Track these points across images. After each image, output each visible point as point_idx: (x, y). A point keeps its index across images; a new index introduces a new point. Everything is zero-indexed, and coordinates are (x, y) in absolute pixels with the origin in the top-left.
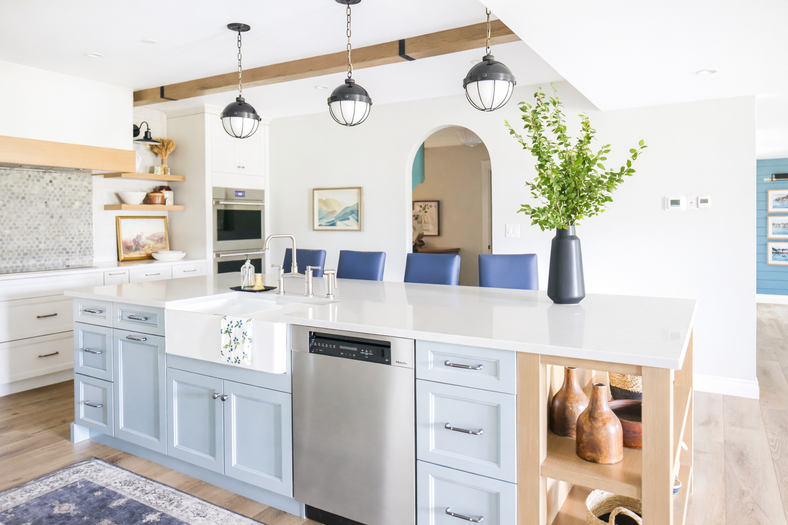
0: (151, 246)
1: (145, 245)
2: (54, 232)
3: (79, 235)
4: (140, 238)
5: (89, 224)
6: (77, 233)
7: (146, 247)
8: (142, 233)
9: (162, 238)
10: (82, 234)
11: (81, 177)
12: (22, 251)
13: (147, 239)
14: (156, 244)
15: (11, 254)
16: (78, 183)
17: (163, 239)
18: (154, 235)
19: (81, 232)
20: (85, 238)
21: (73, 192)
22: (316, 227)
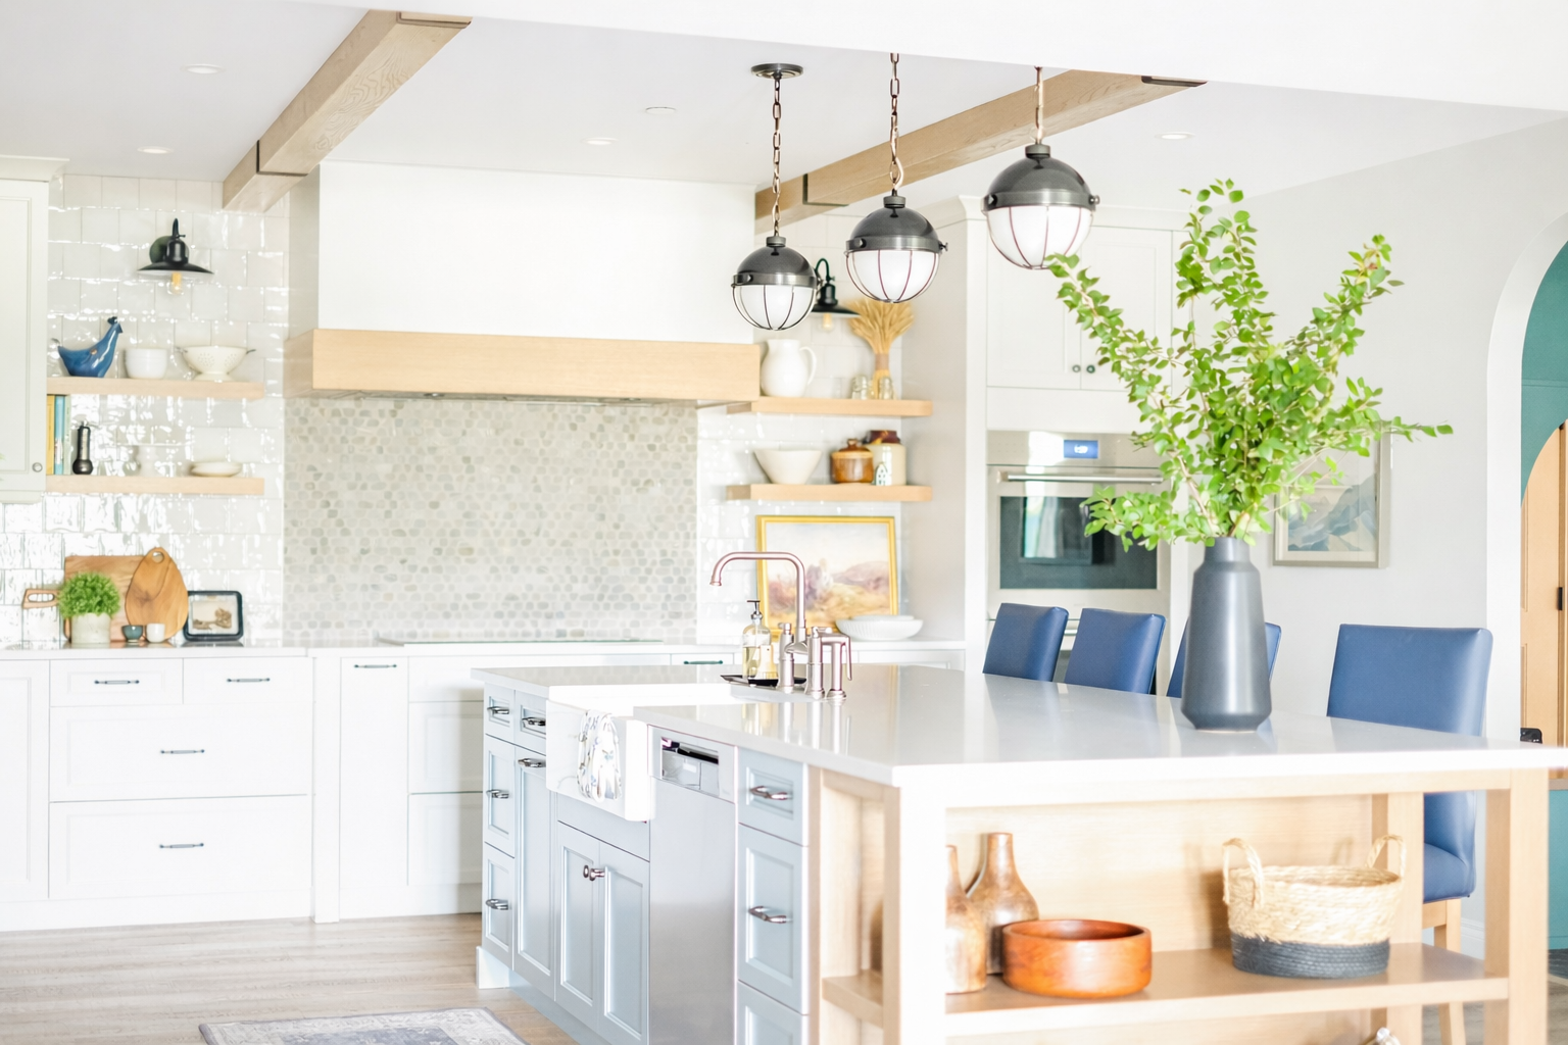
0: (847, 599)
1: (831, 595)
2: (606, 553)
3: (661, 562)
4: (817, 578)
5: (687, 536)
6: (658, 558)
7: (833, 602)
8: (823, 562)
9: (878, 580)
10: (671, 561)
11: (671, 415)
12: (536, 596)
13: (835, 581)
14: (861, 593)
15: (512, 603)
16: (662, 429)
17: (882, 582)
18: (855, 569)
19: (669, 556)
20: (677, 571)
21: (651, 454)
22: (1282, 553)
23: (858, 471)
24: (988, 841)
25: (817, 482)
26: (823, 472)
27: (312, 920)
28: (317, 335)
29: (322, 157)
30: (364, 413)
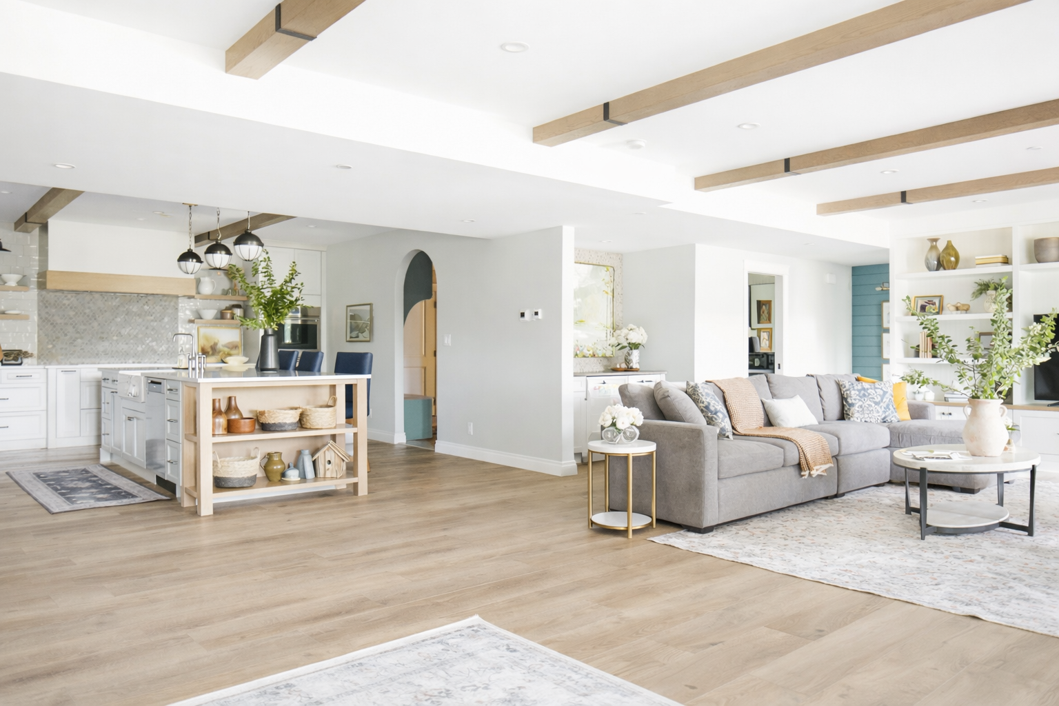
0: (226, 352)
1: (221, 350)
4: (216, 345)
6: (166, 340)
7: (222, 353)
8: (218, 340)
11: (170, 299)
13: (222, 347)
14: (230, 350)
16: (167, 303)
17: (237, 347)
18: (229, 343)
19: (169, 340)
20: (172, 344)
21: (163, 310)
22: (348, 339)
23: (229, 316)
24: (230, 398)
25: (217, 319)
26: (219, 316)
27: (47, 448)
28: (48, 273)
29: (48, 218)
30: (66, 296)
